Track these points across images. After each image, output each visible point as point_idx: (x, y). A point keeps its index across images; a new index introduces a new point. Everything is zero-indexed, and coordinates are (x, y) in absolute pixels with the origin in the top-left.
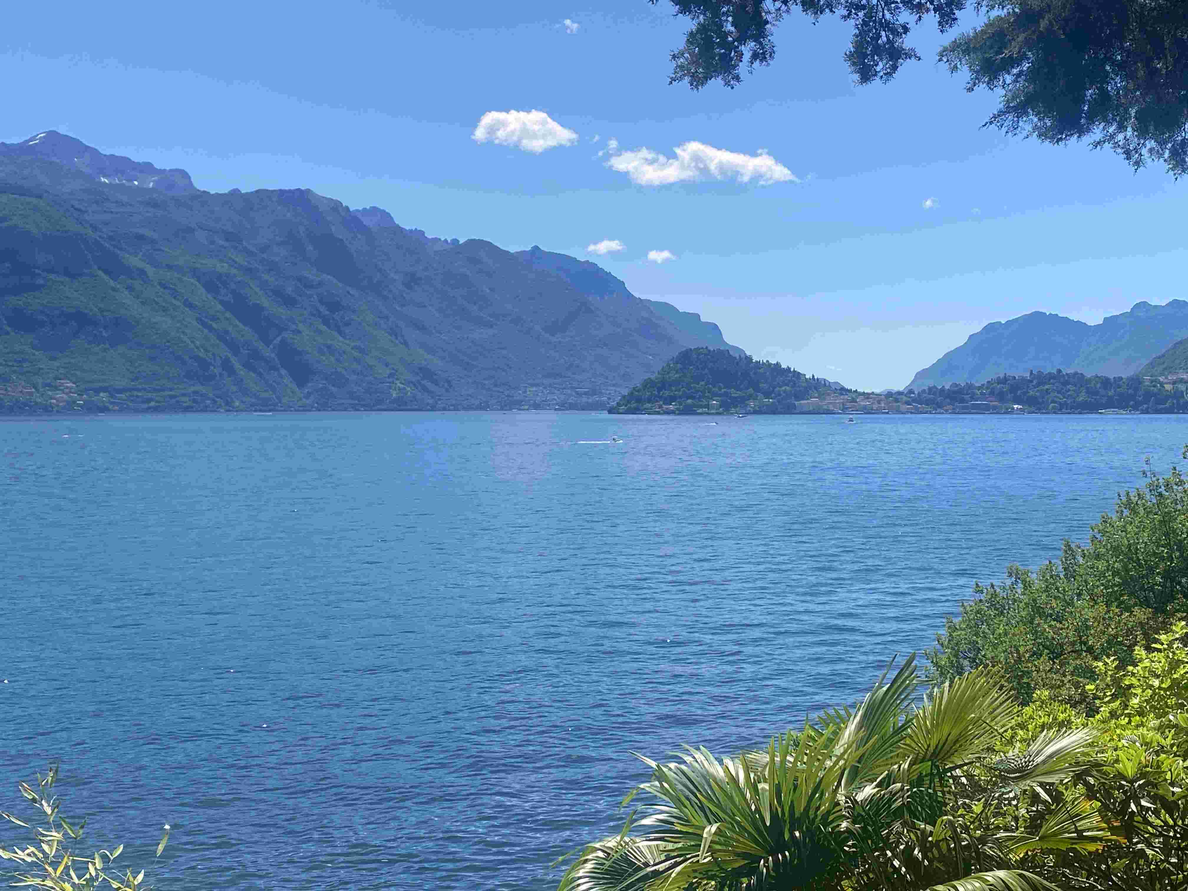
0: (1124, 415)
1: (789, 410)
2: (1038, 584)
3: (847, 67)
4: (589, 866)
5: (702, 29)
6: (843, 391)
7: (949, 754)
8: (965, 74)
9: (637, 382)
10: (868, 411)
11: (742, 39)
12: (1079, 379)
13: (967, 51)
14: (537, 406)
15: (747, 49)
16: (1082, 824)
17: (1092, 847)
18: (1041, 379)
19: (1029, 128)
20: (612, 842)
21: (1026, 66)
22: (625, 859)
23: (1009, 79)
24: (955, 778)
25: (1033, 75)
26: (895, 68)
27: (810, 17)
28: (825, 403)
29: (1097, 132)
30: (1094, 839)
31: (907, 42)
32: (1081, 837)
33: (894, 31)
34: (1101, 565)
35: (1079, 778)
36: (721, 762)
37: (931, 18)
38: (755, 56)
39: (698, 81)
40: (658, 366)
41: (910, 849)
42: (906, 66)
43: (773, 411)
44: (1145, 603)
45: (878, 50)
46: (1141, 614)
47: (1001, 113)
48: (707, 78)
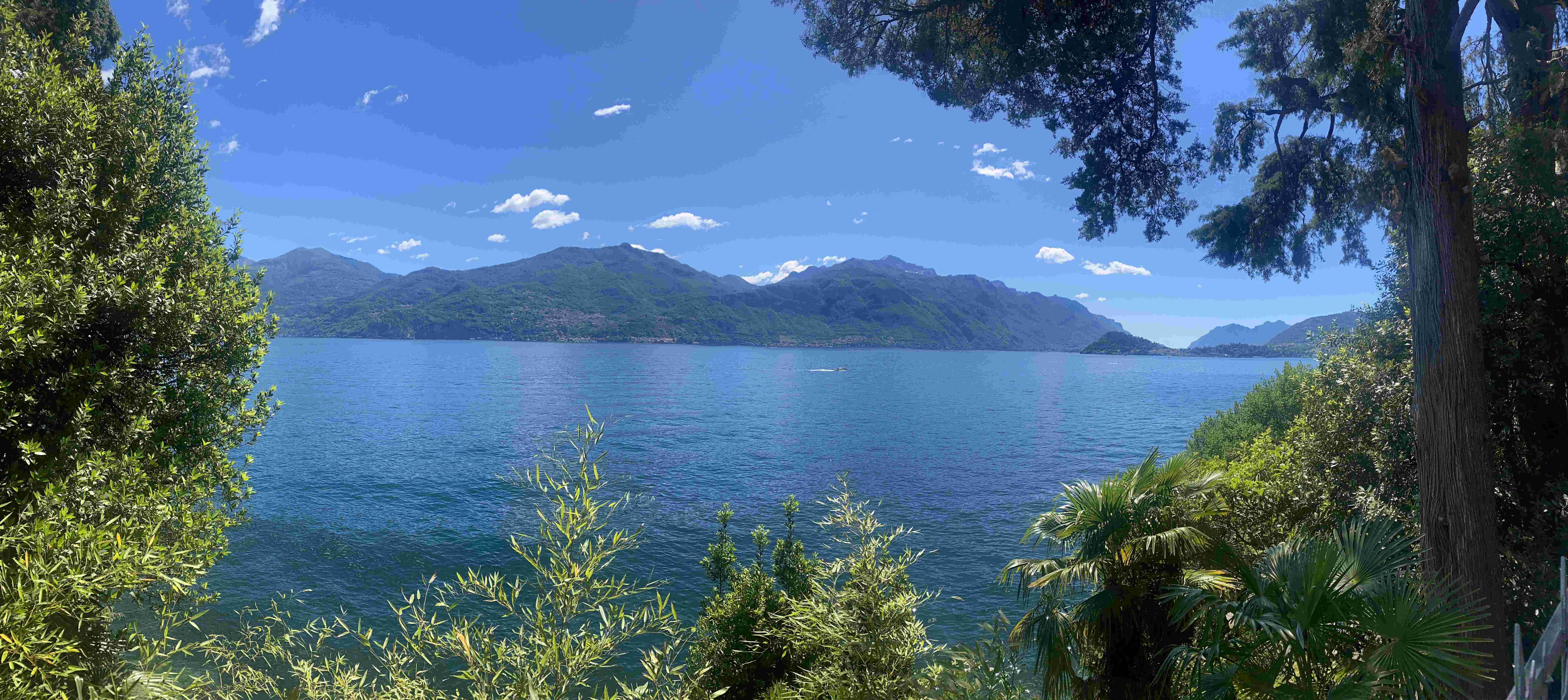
0: (1260, 358)
1: (1146, 354)
2: (1226, 416)
3: (1144, 236)
4: (1039, 523)
5: (1089, 220)
6: (1165, 347)
7: (1173, 482)
8: (1195, 242)
9: (1091, 343)
10: (1173, 355)
11: (1105, 224)
12: (1246, 346)
13: (1196, 235)
14: (1053, 350)
15: (1107, 228)
16: (1219, 506)
17: (1223, 514)
18: (1234, 346)
19: (1216, 263)
20: (1049, 514)
21: (1215, 241)
22: (1053, 520)
23: (1210, 245)
24: (1175, 491)
25: (1217, 245)
26: (1161, 238)
27: (1131, 218)
28: (1160, 351)
29: (1238, 266)
30: (1224, 511)
31: (1165, 229)
32: (1219, 511)
33: (1160, 225)
34: (1247, 409)
35: (1218, 489)
36: (1091, 485)
37: (1173, 222)
38: (1110, 231)
39: (1088, 239)
40: (1099, 338)
41: (1154, 518)
42: (1164, 237)
43: (1139, 354)
44: (1261, 422)
45: (1154, 231)
46: (1259, 426)
47: (1206, 257)
48: (1092, 238)
